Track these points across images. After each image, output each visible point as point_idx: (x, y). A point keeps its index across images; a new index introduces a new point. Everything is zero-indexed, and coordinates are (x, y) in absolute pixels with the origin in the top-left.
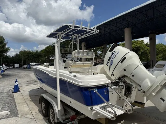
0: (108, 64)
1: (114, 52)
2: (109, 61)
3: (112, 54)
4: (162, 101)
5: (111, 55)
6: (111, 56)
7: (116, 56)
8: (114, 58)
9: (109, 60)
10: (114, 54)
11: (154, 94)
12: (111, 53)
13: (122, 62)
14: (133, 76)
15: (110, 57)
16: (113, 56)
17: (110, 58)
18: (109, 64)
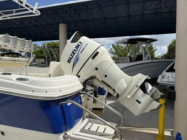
0: (70, 60)
1: (80, 44)
2: (73, 57)
3: (78, 46)
4: (137, 103)
5: (76, 47)
6: (76, 49)
7: (84, 49)
8: (82, 52)
9: (72, 55)
10: (80, 47)
11: (129, 97)
12: (76, 44)
13: (93, 58)
14: (106, 76)
15: (74, 50)
16: (79, 49)
17: (74, 52)
18: (72, 61)
